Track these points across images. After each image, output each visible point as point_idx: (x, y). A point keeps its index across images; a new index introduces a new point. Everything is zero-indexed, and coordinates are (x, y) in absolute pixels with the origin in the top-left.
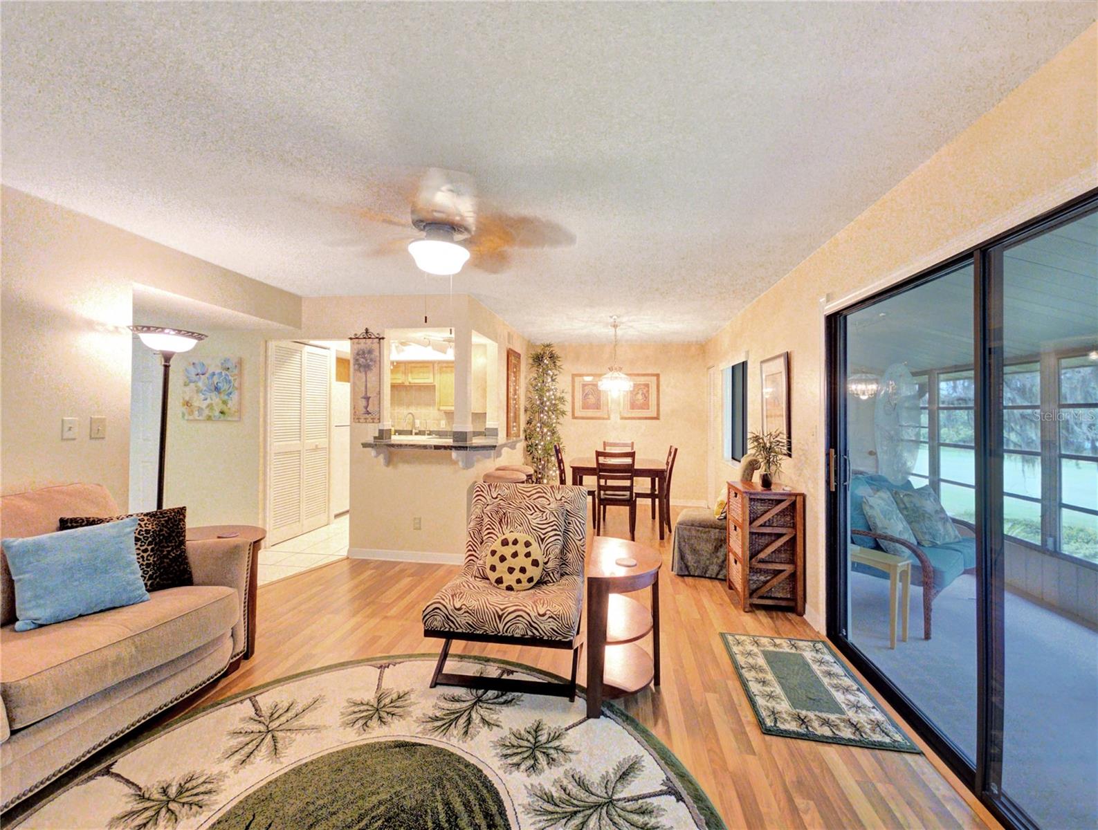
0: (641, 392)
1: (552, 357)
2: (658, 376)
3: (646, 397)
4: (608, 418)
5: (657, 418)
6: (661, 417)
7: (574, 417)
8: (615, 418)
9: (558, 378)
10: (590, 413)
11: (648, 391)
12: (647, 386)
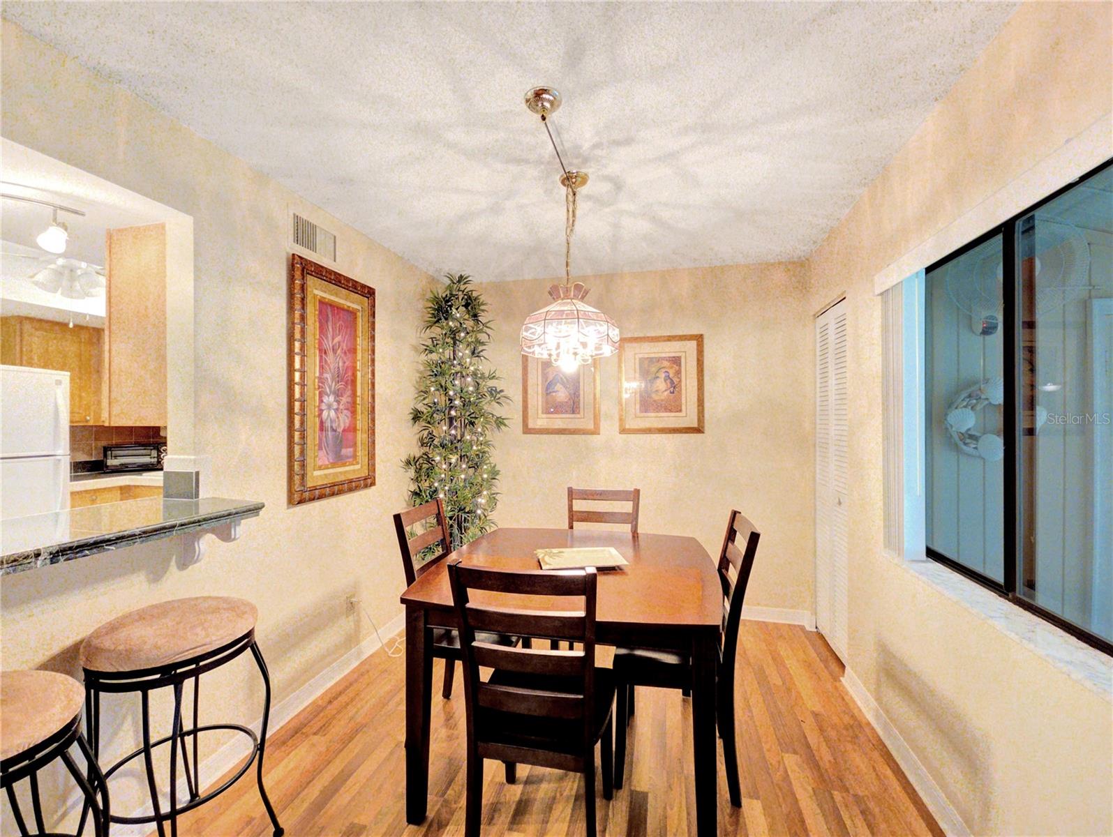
0: (662, 375)
1: (471, 304)
2: (699, 339)
3: (674, 387)
4: (595, 432)
5: (699, 430)
6: (708, 426)
7: (527, 430)
8: (609, 428)
9: (488, 351)
10: (559, 422)
11: (678, 373)
12: (676, 361)
